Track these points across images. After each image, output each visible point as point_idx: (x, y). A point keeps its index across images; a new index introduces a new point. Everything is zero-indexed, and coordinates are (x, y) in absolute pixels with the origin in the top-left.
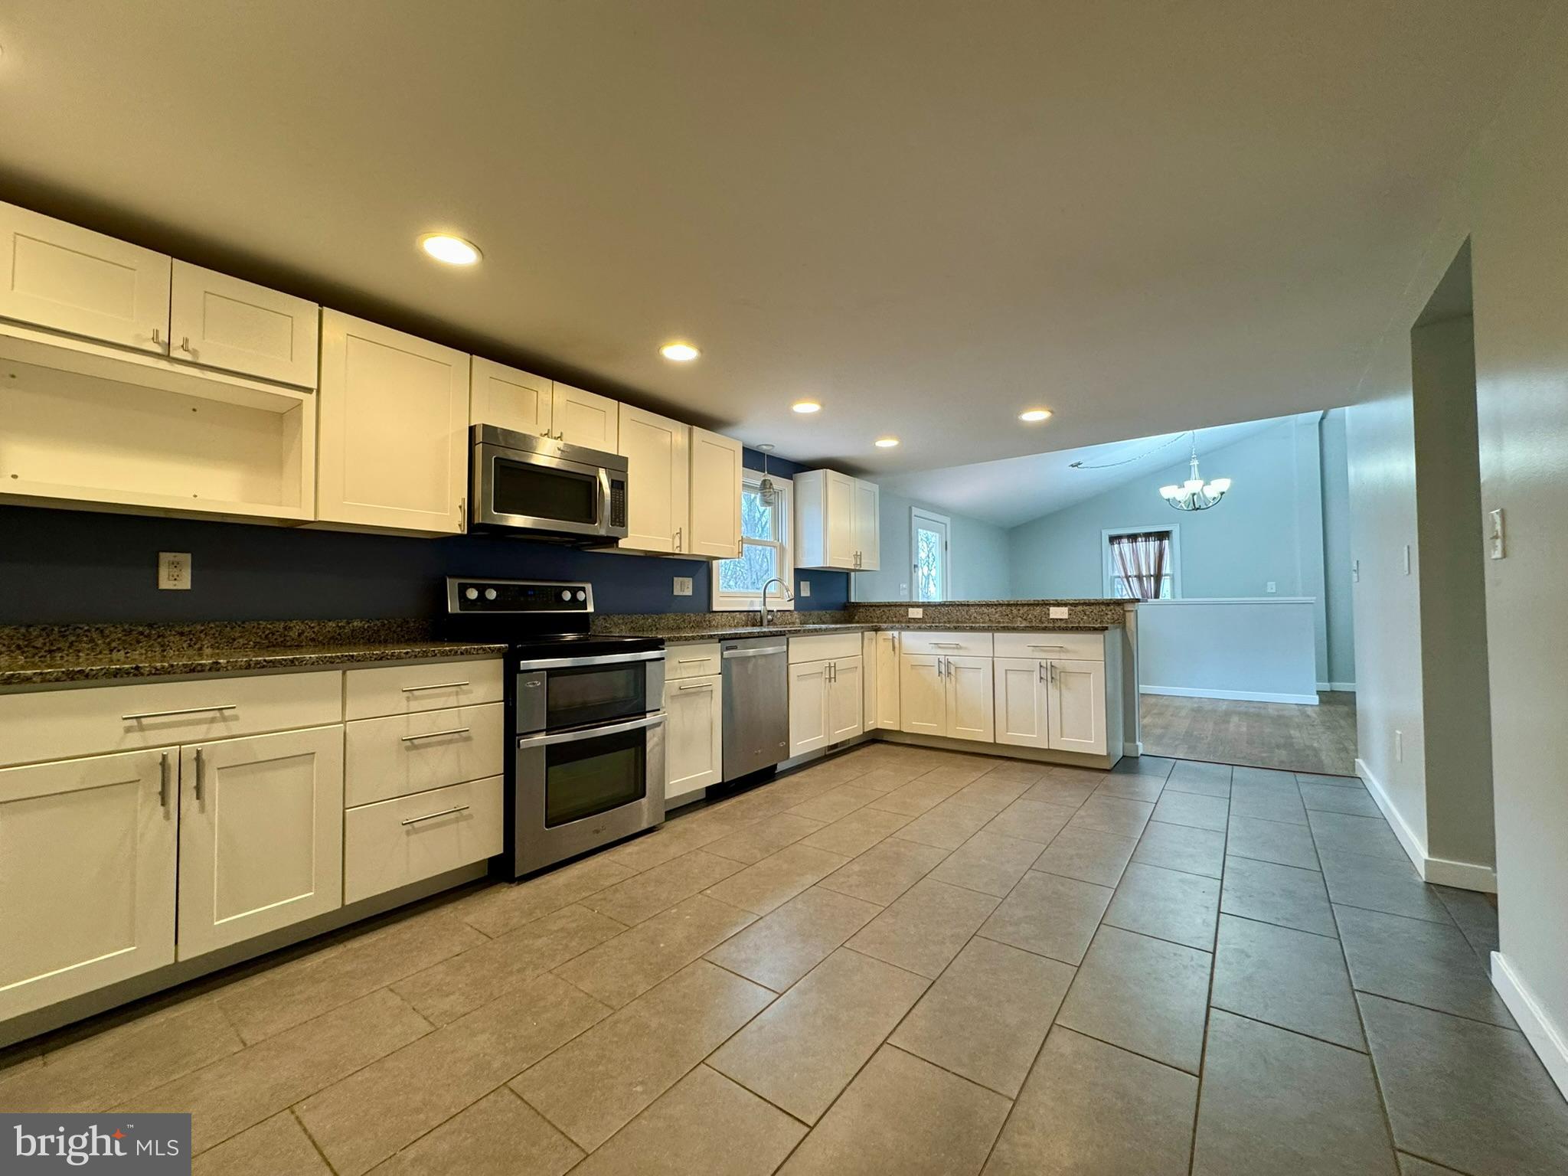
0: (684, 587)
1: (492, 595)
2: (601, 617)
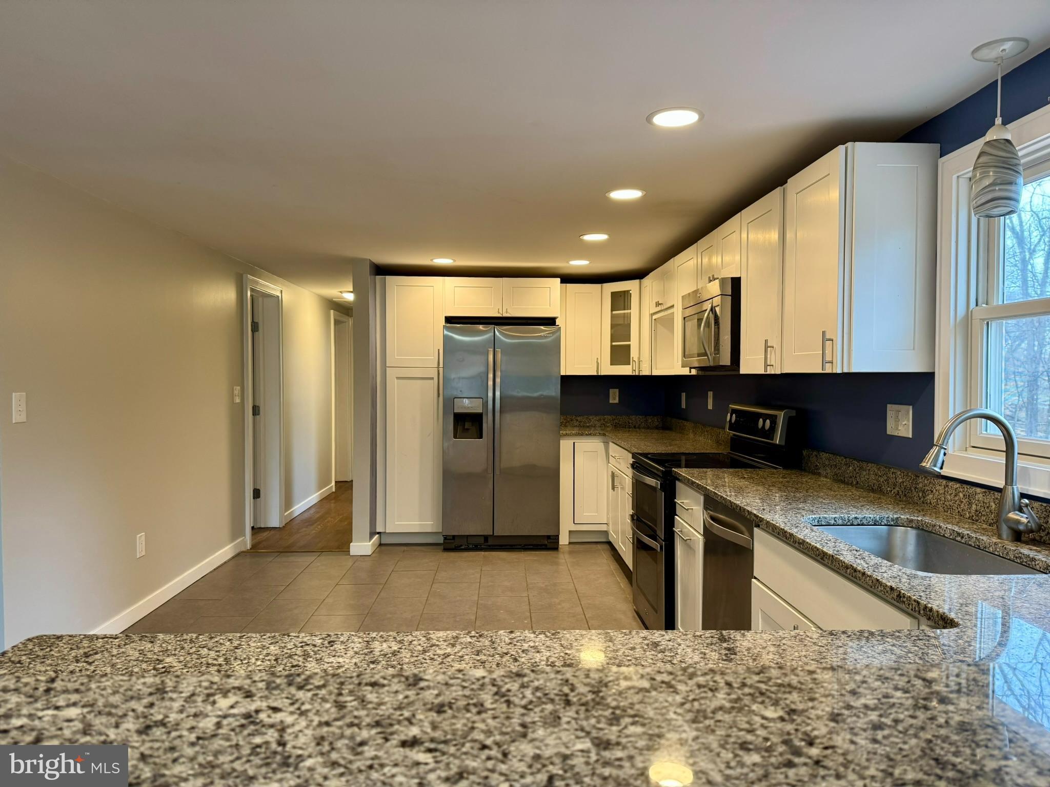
0: (900, 423)
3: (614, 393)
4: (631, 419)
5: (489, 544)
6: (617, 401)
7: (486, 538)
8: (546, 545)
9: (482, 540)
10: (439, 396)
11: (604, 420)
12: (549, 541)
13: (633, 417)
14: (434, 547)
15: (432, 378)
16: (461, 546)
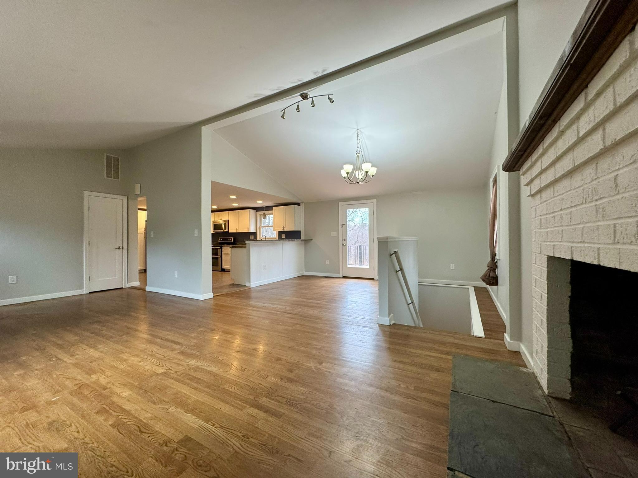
0: (252, 237)
2: (238, 242)
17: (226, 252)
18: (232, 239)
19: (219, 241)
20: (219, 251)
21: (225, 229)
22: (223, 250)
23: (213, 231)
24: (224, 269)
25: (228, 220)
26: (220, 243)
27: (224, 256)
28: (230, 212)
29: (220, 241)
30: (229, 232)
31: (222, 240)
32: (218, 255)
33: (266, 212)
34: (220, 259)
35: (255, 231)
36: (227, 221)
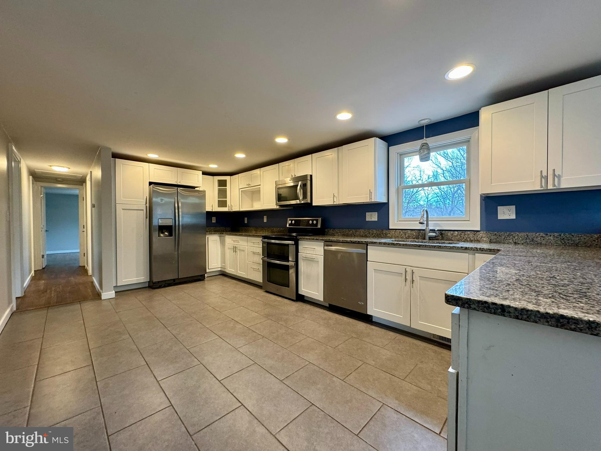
0: (372, 217)
1: (293, 222)
2: (331, 230)
3: (214, 219)
4: (220, 228)
5: (176, 282)
6: (215, 222)
7: (174, 280)
8: (200, 279)
9: (172, 282)
10: (147, 218)
11: (211, 229)
12: (202, 277)
13: (221, 228)
14: (144, 289)
15: (143, 210)
16: (162, 285)
17: (309, 256)
18: (317, 221)
19: (288, 226)
20: (292, 249)
21: (305, 197)
22: (300, 248)
23: (277, 204)
24: (303, 296)
25: (311, 176)
26: (291, 230)
27: (302, 265)
28: (315, 155)
29: (290, 225)
30: (314, 204)
31: (295, 225)
32: (288, 261)
33: (431, 141)
34: (292, 272)
35: (385, 201)
36: (309, 178)
